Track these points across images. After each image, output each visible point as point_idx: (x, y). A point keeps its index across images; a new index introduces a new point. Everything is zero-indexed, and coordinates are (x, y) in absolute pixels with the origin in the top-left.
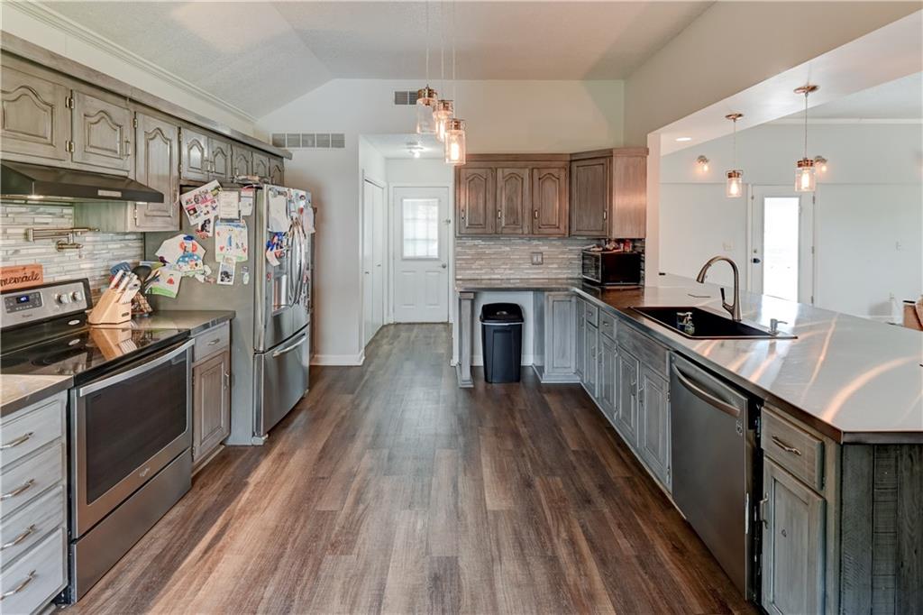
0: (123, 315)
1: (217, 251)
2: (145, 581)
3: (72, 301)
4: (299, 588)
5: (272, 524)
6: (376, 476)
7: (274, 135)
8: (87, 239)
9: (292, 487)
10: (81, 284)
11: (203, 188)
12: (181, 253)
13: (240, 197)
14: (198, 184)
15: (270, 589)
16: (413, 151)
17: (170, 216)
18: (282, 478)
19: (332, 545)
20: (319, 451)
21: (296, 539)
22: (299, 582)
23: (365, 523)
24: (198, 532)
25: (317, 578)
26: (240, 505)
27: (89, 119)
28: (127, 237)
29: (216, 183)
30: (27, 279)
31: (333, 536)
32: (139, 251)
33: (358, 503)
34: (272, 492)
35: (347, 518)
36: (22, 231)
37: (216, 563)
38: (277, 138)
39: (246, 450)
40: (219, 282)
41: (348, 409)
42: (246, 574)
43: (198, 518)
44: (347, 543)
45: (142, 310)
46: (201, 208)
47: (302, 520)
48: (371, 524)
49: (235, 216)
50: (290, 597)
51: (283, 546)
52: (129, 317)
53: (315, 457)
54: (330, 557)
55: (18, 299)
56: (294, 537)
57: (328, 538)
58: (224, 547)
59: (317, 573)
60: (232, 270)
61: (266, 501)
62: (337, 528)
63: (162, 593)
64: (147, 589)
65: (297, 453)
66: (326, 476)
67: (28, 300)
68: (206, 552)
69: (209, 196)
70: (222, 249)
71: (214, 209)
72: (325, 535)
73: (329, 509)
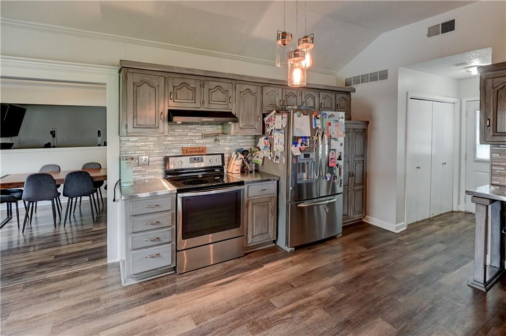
0: (236, 170)
1: (275, 144)
2: (195, 281)
3: (216, 162)
4: (219, 329)
5: (248, 292)
6: (318, 305)
7: (346, 79)
8: (228, 138)
9: (275, 281)
10: (220, 155)
11: (270, 115)
12: (264, 145)
13: (282, 117)
14: (269, 112)
15: (213, 319)
16: (470, 69)
17: (255, 128)
18: (277, 274)
19: (253, 323)
20: (308, 271)
21: (246, 306)
22: (222, 327)
23: (278, 326)
24: (226, 276)
25: (229, 332)
26: (249, 275)
27: (211, 91)
28: (247, 137)
29: (274, 112)
30: (200, 152)
31: (259, 319)
32: (254, 144)
33: (290, 313)
34: (265, 277)
35: (275, 316)
36: (201, 134)
37: (215, 292)
38: (347, 80)
39: (281, 251)
40: (274, 161)
41: (353, 256)
42: (216, 305)
43: (232, 270)
44: (259, 328)
45: (248, 170)
46: (270, 124)
47: (258, 300)
48: (282, 329)
49: (280, 128)
50: (213, 329)
51: (239, 305)
52: (239, 172)
53: (302, 272)
54: (245, 328)
55: (195, 159)
56: (247, 305)
57: (256, 318)
58: (224, 288)
59: (232, 329)
60: (279, 155)
61: (259, 280)
62: (265, 316)
63: (193, 290)
64: (193, 284)
65: (299, 265)
66: (295, 286)
67: (198, 159)
68: (218, 285)
69: (273, 118)
70: (276, 144)
71: (274, 124)
72: (257, 315)
73: (274, 304)
